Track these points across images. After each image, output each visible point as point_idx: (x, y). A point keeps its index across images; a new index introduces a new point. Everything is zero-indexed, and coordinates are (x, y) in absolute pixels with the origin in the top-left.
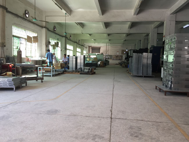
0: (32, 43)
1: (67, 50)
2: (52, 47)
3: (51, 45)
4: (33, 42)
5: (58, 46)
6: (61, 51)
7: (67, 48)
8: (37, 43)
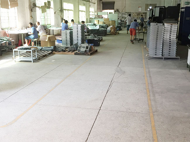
0: (9, 9)
1: (64, 11)
2: (41, 9)
3: (39, 7)
4: (10, 7)
5: (49, 7)
6: (55, 13)
7: (64, 8)
8: (16, 7)
